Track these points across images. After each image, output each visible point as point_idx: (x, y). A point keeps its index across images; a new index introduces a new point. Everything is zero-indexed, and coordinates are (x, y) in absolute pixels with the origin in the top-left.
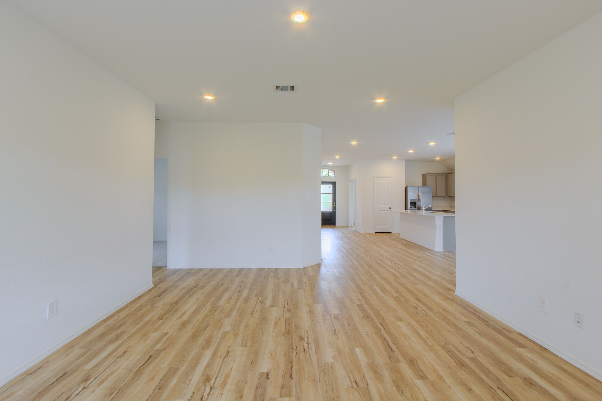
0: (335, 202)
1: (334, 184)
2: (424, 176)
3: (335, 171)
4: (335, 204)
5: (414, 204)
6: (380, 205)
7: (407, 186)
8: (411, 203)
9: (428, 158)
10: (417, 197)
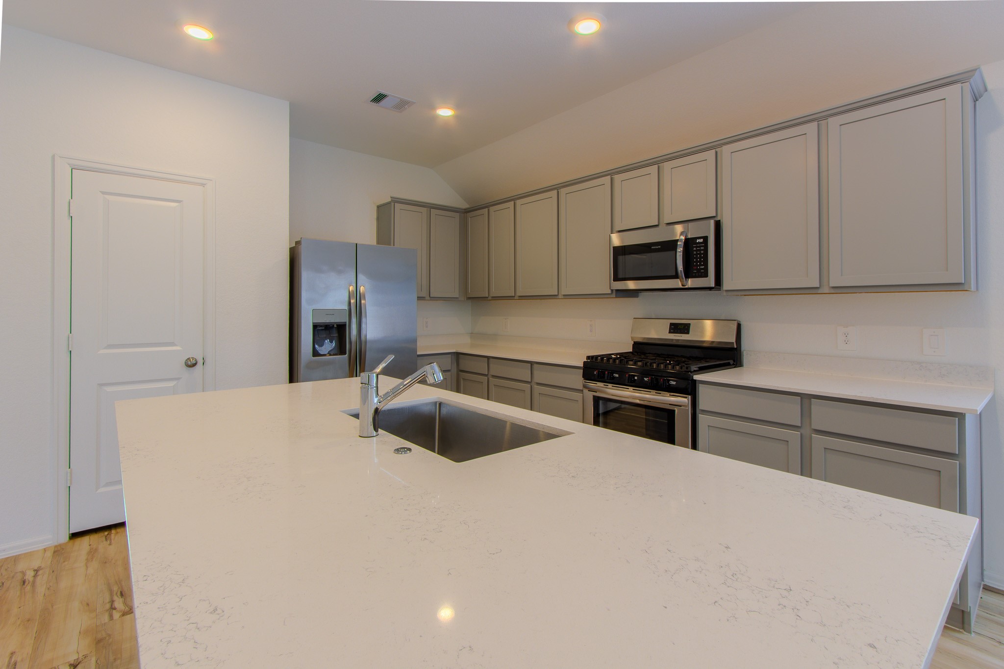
2: (384, 212)
5: (334, 332)
6: (110, 346)
7: (298, 243)
8: (322, 330)
9: (402, 105)
10: (353, 301)
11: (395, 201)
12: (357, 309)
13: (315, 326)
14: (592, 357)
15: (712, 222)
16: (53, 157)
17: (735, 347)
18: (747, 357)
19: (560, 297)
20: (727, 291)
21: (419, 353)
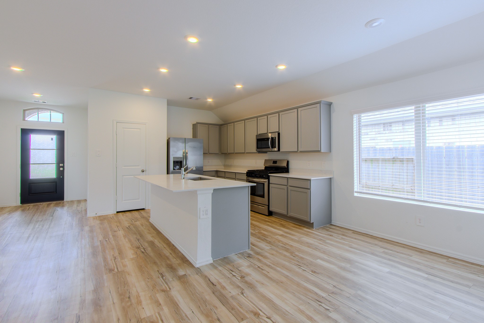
0: (63, 163)
1: (61, 134)
2: (195, 126)
3: (63, 114)
4: (63, 167)
5: (179, 163)
6: (125, 166)
7: (169, 138)
8: (176, 163)
9: (197, 99)
10: (184, 155)
11: (198, 123)
12: (185, 157)
13: (174, 162)
14: (249, 170)
15: (277, 133)
16: (113, 120)
17: (286, 167)
18: (290, 170)
19: (245, 153)
20: (281, 152)
21: (204, 170)
